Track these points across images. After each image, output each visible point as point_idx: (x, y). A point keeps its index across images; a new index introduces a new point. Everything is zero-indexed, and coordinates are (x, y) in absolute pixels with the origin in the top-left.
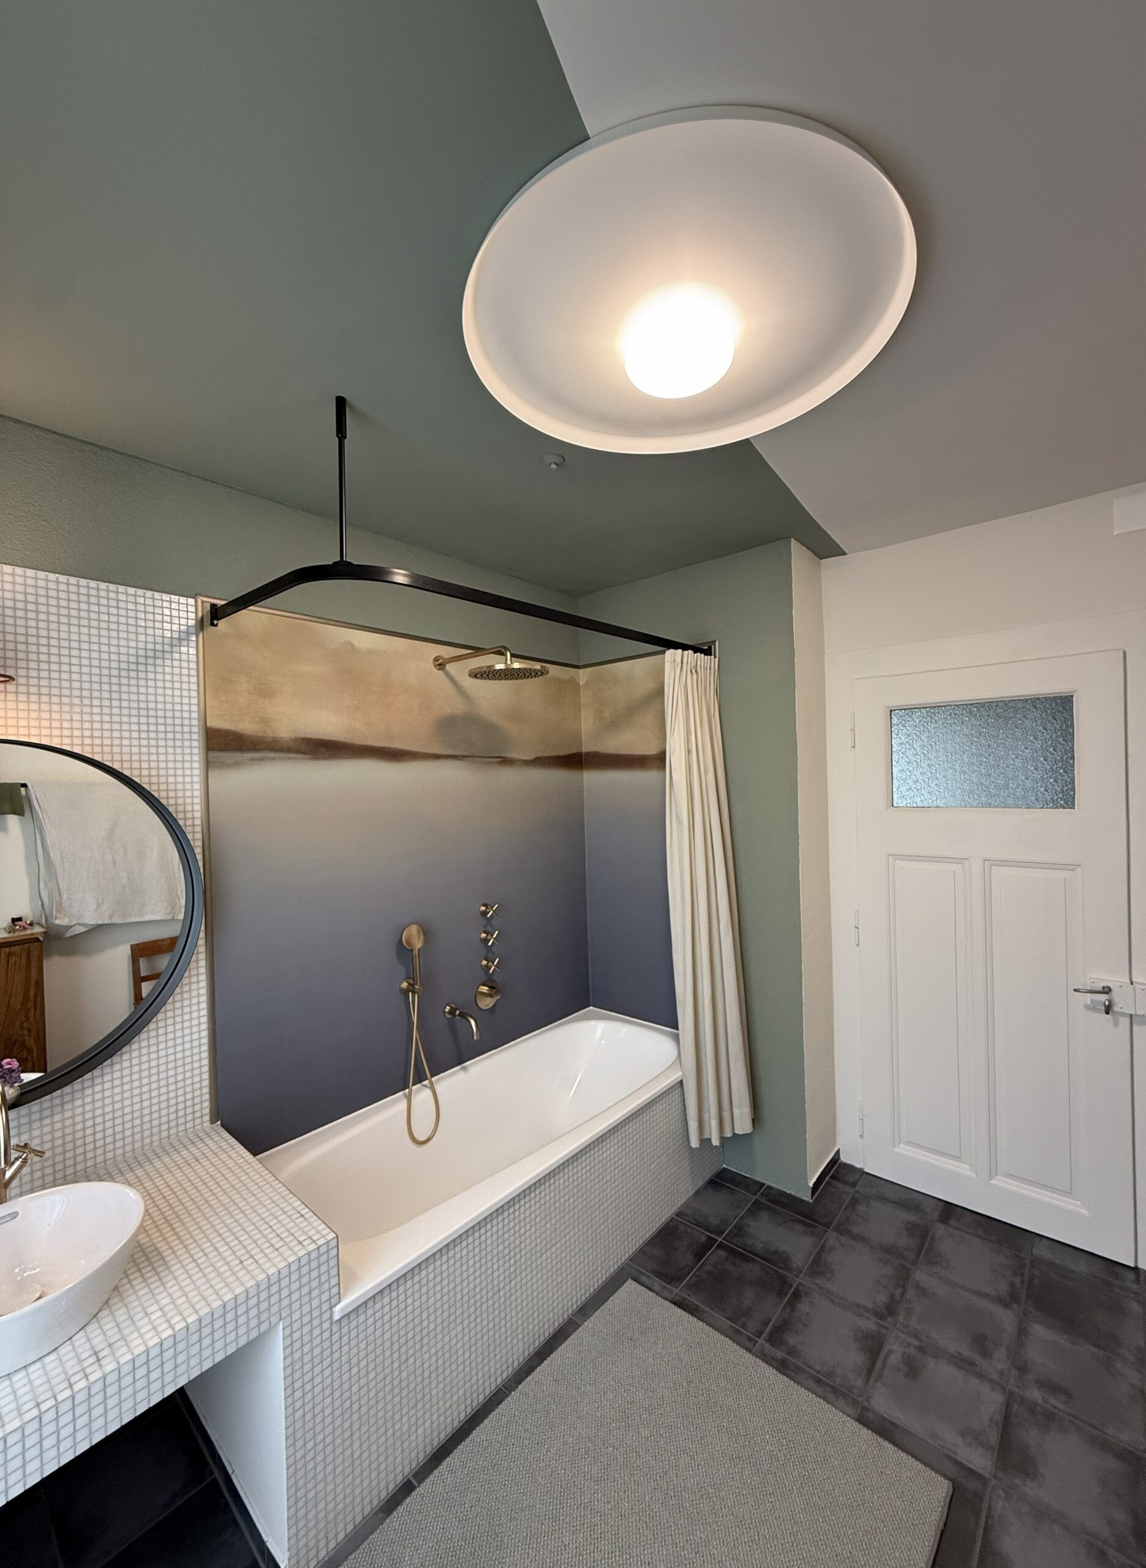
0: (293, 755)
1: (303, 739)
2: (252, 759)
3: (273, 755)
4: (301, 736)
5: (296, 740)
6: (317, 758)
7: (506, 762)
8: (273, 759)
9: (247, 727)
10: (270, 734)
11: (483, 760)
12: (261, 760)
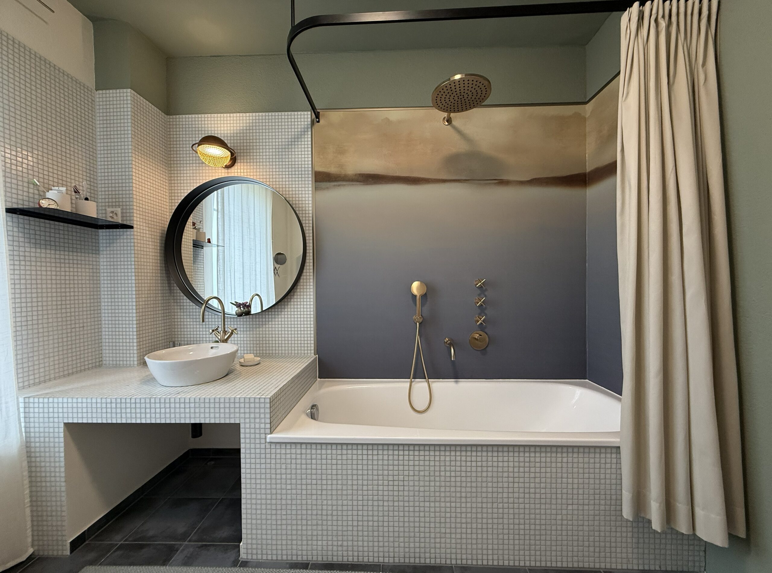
0: (354, 183)
1: (360, 174)
2: (334, 186)
3: (344, 183)
4: (359, 172)
5: (356, 175)
6: (367, 184)
7: (503, 183)
8: (344, 185)
9: (333, 170)
10: (343, 173)
11: (481, 182)
12: (339, 186)
